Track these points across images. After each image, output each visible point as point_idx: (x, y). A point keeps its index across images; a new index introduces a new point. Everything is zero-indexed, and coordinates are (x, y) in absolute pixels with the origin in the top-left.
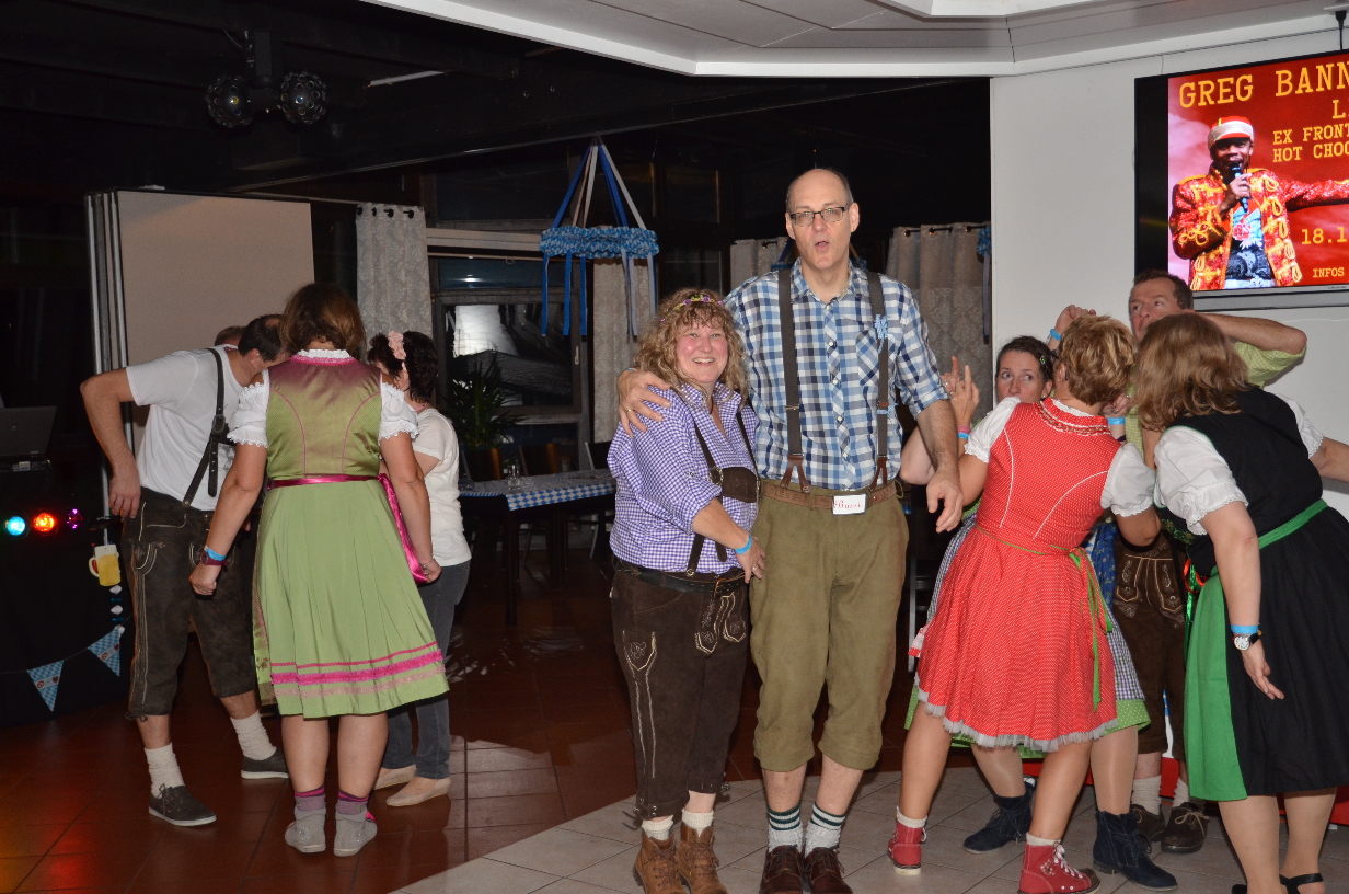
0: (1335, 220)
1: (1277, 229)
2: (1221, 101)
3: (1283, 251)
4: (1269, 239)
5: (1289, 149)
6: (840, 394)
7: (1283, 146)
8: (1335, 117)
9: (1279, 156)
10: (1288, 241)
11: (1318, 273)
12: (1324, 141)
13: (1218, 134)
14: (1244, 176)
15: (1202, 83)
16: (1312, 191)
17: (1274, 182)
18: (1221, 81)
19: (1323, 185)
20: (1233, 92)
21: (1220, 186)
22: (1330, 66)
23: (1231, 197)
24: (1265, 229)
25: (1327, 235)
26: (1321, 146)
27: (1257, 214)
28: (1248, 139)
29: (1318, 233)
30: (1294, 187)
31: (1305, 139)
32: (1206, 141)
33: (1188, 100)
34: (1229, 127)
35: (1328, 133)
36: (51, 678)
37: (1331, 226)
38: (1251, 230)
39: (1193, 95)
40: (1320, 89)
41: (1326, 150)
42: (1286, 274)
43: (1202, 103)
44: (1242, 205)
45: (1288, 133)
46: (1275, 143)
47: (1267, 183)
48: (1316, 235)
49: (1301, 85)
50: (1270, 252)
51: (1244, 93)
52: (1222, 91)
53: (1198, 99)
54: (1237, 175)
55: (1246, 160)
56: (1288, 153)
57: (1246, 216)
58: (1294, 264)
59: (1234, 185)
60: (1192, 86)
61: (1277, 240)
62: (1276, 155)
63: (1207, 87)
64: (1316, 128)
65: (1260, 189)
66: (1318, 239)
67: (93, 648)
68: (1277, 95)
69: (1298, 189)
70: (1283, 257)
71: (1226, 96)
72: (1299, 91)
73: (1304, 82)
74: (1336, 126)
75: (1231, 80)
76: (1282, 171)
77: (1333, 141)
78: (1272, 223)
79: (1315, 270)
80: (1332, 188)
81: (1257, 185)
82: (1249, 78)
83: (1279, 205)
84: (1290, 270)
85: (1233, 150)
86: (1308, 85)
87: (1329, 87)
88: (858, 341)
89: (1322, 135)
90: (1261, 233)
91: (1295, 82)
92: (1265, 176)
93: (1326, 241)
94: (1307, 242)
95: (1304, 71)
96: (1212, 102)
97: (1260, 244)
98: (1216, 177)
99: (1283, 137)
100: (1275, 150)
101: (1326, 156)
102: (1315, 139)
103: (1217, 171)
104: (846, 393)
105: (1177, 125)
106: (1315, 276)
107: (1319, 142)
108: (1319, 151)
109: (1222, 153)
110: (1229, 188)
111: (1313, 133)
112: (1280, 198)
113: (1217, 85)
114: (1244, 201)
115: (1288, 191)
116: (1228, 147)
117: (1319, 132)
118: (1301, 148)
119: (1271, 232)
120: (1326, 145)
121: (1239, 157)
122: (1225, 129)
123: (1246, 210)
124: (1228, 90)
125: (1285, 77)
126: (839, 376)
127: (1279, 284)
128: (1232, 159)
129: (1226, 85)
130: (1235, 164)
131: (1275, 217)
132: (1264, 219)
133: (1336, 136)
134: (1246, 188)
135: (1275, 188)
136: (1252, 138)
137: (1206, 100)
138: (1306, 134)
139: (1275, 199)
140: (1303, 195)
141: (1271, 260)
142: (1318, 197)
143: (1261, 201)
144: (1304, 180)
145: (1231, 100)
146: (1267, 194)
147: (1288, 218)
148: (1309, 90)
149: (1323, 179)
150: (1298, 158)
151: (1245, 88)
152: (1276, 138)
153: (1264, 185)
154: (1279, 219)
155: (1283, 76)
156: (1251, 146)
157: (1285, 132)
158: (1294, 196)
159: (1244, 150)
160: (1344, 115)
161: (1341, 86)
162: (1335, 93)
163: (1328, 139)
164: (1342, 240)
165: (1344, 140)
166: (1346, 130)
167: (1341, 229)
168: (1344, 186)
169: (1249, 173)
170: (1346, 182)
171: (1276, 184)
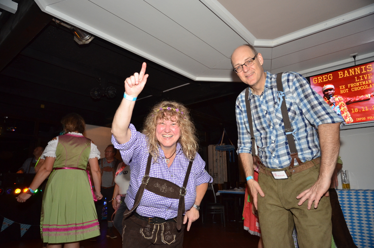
0: (361, 106)
1: (344, 110)
2: (324, 81)
3: (347, 115)
4: (342, 112)
5: (345, 90)
7: (343, 89)
8: (356, 81)
9: (342, 92)
10: (348, 112)
11: (358, 119)
12: (354, 87)
13: (324, 89)
14: (333, 98)
15: (319, 78)
16: (353, 99)
17: (342, 98)
18: (324, 76)
19: (356, 97)
20: (327, 78)
22: (353, 69)
23: (330, 103)
24: (341, 110)
25: (359, 109)
26: (353, 88)
27: (338, 106)
28: (333, 89)
29: (356, 109)
30: (347, 99)
31: (349, 87)
32: (321, 90)
33: (315, 82)
34: (327, 87)
35: (355, 85)
37: (360, 107)
38: (337, 110)
39: (317, 80)
40: (351, 75)
41: (355, 89)
42: (349, 121)
43: (319, 82)
44: (333, 104)
45: (344, 86)
46: (341, 89)
47: (340, 99)
48: (356, 110)
49: (346, 75)
50: (343, 115)
51: (330, 78)
52: (324, 78)
53: (318, 81)
54: (331, 98)
55: (333, 94)
56: (344, 91)
57: (335, 107)
58: (350, 118)
59: (330, 100)
60: (316, 78)
61: (345, 112)
62: (341, 92)
63: (320, 78)
64: (351, 84)
65: (338, 100)
66: (356, 111)
68: (339, 78)
69: (348, 99)
70: (347, 116)
71: (325, 79)
72: (345, 76)
73: (346, 74)
74: (357, 83)
75: (326, 76)
76: (343, 95)
77: (357, 87)
78: (342, 108)
79: (357, 119)
80: (358, 98)
81: (337, 99)
82: (331, 75)
83: (344, 103)
84: (349, 119)
85: (329, 92)
86: (347, 74)
87: (353, 74)
89: (353, 85)
90: (340, 111)
91: (344, 74)
92: (339, 97)
93: (359, 111)
94: (353, 112)
95: (346, 71)
96: (322, 81)
97: (340, 114)
98: (325, 99)
99: (343, 87)
100: (341, 91)
101: (355, 90)
102: (352, 87)
103: (325, 97)
105: (314, 88)
106: (357, 120)
107: (353, 87)
108: (353, 89)
109: (326, 93)
110: (329, 101)
111: (351, 85)
112: (344, 102)
113: (323, 78)
114: (334, 103)
115: (346, 100)
116: (328, 91)
117: (352, 85)
118: (348, 89)
119: (343, 110)
120: (355, 88)
121: (331, 93)
122: (326, 87)
123: (335, 106)
124: (326, 78)
125: (341, 73)
127: (347, 123)
128: (329, 94)
129: (325, 77)
130: (330, 95)
131: (343, 107)
132: (340, 107)
133: (357, 85)
134: (334, 100)
135: (342, 100)
136: (334, 89)
137: (320, 81)
138: (349, 86)
139: (342, 102)
140: (350, 100)
141: (344, 117)
142: (355, 100)
143: (339, 103)
144: (350, 97)
145: (327, 80)
146: (340, 101)
147: (347, 106)
148: (348, 75)
149: (355, 96)
150: (347, 92)
151: (331, 77)
152: (340, 88)
153: (339, 99)
154: (344, 107)
156: (334, 90)
157: (343, 86)
158: (348, 101)
159: (332, 91)
160: (359, 80)
161: (357, 74)
162: (355, 75)
163: (355, 86)
164: (363, 110)
165: (360, 86)
166: (360, 84)
167: (363, 108)
168: (362, 97)
169: (334, 97)
170: (362, 96)
171: (342, 99)
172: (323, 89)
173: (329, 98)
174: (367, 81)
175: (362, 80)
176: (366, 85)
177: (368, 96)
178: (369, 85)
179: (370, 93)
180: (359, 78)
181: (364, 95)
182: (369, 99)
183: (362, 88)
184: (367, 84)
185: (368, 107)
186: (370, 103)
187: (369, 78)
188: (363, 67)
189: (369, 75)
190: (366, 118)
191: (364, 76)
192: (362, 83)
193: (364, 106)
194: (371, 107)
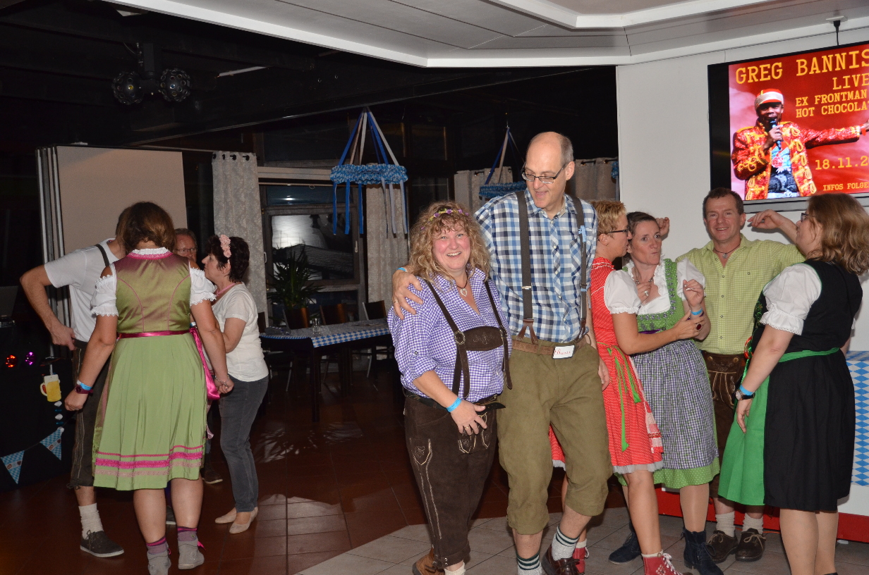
0: (836, 154)
1: (799, 160)
2: (762, 79)
3: (804, 174)
4: (795, 167)
5: (806, 109)
6: (558, 281)
7: (803, 107)
8: (835, 88)
9: (800, 114)
10: (807, 167)
11: (827, 188)
12: (828, 104)
13: (760, 100)
14: (778, 127)
15: (750, 68)
16: (821, 136)
17: (797, 130)
18: (762, 67)
19: (829, 132)
20: (770, 73)
21: (763, 133)
22: (831, 56)
23: (771, 140)
24: (793, 160)
25: (832, 163)
26: (826, 107)
27: (787, 150)
28: (780, 103)
29: (826, 162)
30: (810, 133)
31: (816, 103)
32: (753, 104)
33: (741, 79)
34: (768, 96)
35: (831, 99)
36: (16, 462)
37: (834, 158)
38: (783, 161)
39: (744, 76)
40: (825, 71)
41: (830, 110)
42: (807, 189)
43: (750, 81)
44: (777, 145)
45: (805, 99)
46: (797, 105)
47: (793, 131)
48: (825, 164)
49: (813, 69)
50: (796, 174)
51: (777, 74)
52: (763, 73)
53: (747, 78)
54: (774, 126)
55: (779, 117)
56: (805, 111)
57: (780, 152)
58: (811, 182)
59: (772, 132)
60: (744, 70)
61: (800, 167)
62: (798, 113)
63: (753, 71)
64: (823, 96)
65: (789, 135)
66: (826, 166)
67: (44, 442)
68: (798, 75)
69: (812, 134)
70: (804, 178)
71: (766, 76)
72: (812, 72)
73: (815, 67)
74: (836, 94)
75: (768, 66)
77: (834, 103)
78: (796, 157)
79: (825, 186)
80: (834, 133)
81: (786, 132)
82: (780, 64)
83: (801, 144)
84: (809, 186)
85: (771, 110)
86: (817, 68)
87: (831, 70)
88: (571, 246)
89: (827, 100)
90: (790, 163)
91: (809, 66)
92: (791, 127)
93: (831, 168)
94: (819, 168)
95: (815, 60)
96: (756, 80)
97: (789, 170)
98: (760, 127)
99: (802, 101)
100: (797, 110)
101: (829, 113)
102: (823, 102)
103: (761, 124)
104: (562, 280)
105: (735, 95)
106: (825, 190)
107: (825, 104)
108: (825, 110)
109: (763, 112)
110: (769, 134)
111: (821, 99)
112: (802, 140)
113: (760, 69)
114: (779, 142)
115: (806, 136)
116: (768, 108)
117: (825, 98)
118: (814, 108)
119: (796, 162)
120: (829, 106)
121: (775, 115)
122: (765, 97)
123: (780, 148)
124: (767, 72)
125: (802, 63)
126: (559, 269)
127: (802, 195)
128: (770, 116)
129: (766, 69)
130: (772, 119)
131: (799, 152)
132: (791, 154)
133: (836, 101)
134: (779, 134)
135: (798, 134)
136: (783, 103)
137: (753, 79)
138: (817, 100)
139: (798, 141)
140: (816, 138)
141: (797, 180)
142: (825, 139)
143: (790, 143)
144: (816, 129)
145: (769, 78)
146: (793, 138)
147: (807, 153)
148: (818, 72)
149: (828, 128)
150: (812, 115)
151: (778, 71)
152: (798, 102)
153: (791, 132)
154: (801, 154)
155: (801, 63)
156: (782, 108)
157: (803, 98)
158: (810, 139)
159: (778, 110)
160: (840, 87)
161: (838, 69)
162: (834, 73)
163: (831, 103)
164: (841, 166)
165: (841, 103)
166: (841, 97)
167: (840, 159)
168: (841, 132)
169: (781, 125)
170: (843, 129)
171: (799, 131)
172: (756, 102)
173: (769, 128)
174: (857, 92)
175: (847, 86)
176: (853, 101)
177: (855, 130)
178: (860, 102)
179: (861, 125)
180: (841, 82)
181: (847, 126)
182: (856, 139)
183: (845, 108)
184: (857, 100)
185: (851, 160)
186: (856, 149)
187: (864, 84)
188: (854, 53)
189: (863, 75)
190: (845, 186)
191: (854, 76)
192: (847, 96)
193: (844, 156)
194: (858, 160)
